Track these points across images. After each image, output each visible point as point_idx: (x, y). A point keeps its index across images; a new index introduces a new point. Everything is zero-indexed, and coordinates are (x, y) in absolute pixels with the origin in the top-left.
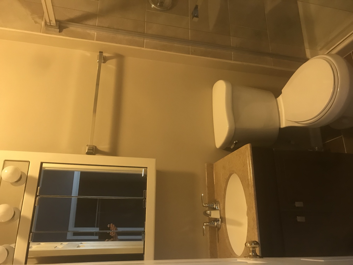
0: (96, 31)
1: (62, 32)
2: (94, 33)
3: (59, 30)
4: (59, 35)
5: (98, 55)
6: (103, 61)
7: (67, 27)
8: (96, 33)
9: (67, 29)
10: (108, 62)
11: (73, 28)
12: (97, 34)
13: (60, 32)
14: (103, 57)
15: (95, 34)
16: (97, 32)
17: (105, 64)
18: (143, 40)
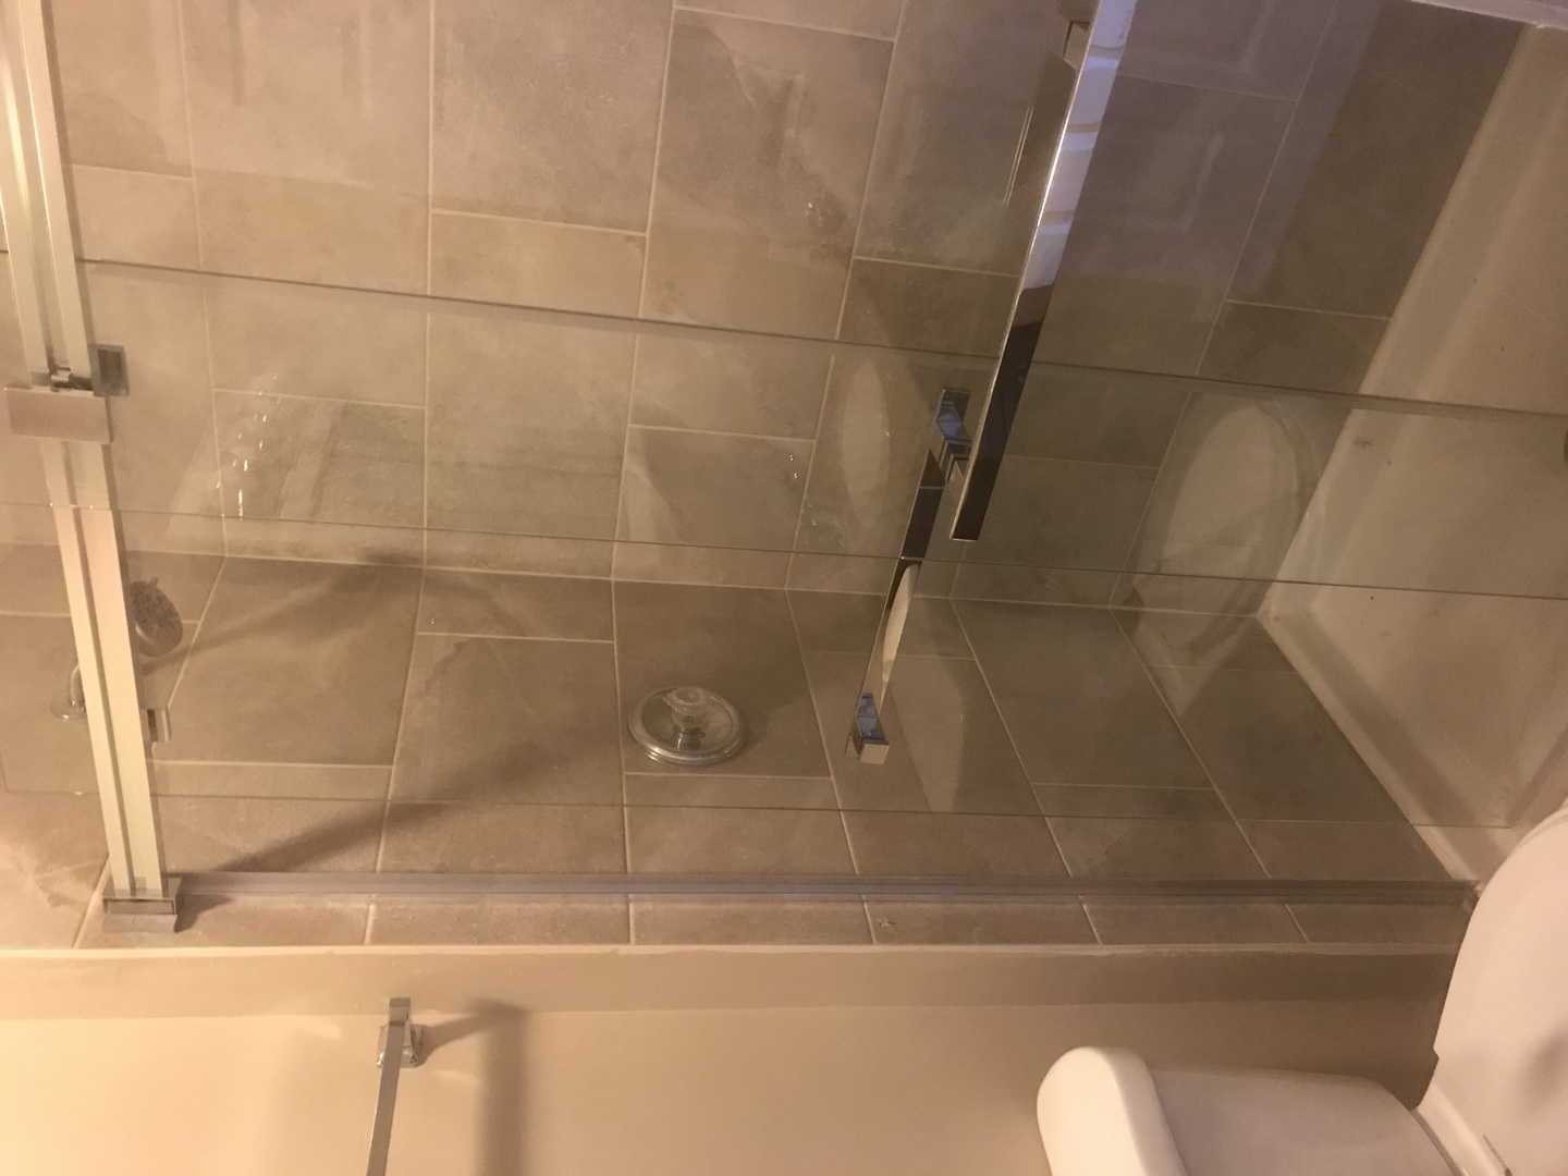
0: (374, 895)
1: (189, 926)
2: (365, 907)
3: (173, 919)
4: (175, 944)
5: (383, 1028)
6: (407, 1053)
7: (225, 901)
8: (372, 907)
9: (219, 909)
10: (438, 1055)
11: (257, 898)
12: (378, 909)
13: (178, 928)
14: (413, 1033)
15: (368, 910)
16: (378, 904)
17: (420, 1068)
18: (621, 907)
